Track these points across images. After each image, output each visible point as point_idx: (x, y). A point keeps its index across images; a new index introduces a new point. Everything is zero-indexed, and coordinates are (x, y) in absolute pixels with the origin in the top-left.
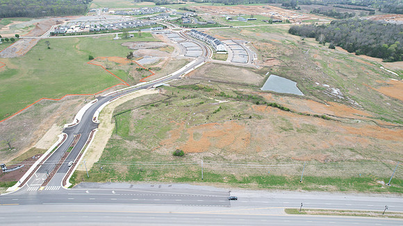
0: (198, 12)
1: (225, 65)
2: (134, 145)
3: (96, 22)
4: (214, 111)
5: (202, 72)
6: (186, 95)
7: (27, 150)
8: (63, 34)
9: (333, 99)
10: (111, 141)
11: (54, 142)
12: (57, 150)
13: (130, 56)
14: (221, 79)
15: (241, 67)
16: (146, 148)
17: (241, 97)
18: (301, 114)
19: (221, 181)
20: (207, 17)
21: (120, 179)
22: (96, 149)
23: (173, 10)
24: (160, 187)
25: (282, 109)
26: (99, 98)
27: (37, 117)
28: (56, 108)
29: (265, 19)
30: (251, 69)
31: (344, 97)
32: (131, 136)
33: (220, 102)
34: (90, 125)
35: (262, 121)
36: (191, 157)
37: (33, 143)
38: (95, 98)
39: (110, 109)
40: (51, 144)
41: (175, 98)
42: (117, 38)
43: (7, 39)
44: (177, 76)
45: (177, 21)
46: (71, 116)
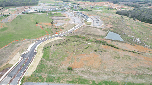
0: (80, 5)
1: (90, 27)
2: (50, 64)
3: (40, 8)
4: (86, 48)
5: (81, 30)
6: (74, 40)
7: (5, 65)
8: (27, 13)
9: (137, 43)
10: (41, 61)
11: (17, 61)
12: (18, 65)
13: (52, 23)
14: (89, 33)
15: (97, 28)
16: (56, 65)
17: (97, 42)
18: (123, 50)
19: (89, 84)
20: (83, 6)
22: (34, 65)
23: (70, 4)
25: (115, 47)
26: (38, 41)
27: (12, 49)
28: (20, 45)
29: (106, 8)
30: (101, 29)
31: (142, 42)
32: (50, 59)
33: (88, 43)
34: (33, 53)
35: (106, 53)
36: (75, 70)
37: (8, 62)
38: (36, 41)
39: (42, 46)
40: (15, 62)
41: (69, 42)
42: (48, 15)
43: (6, 15)
44: (70, 32)
45: (71, 8)
46: (26, 48)
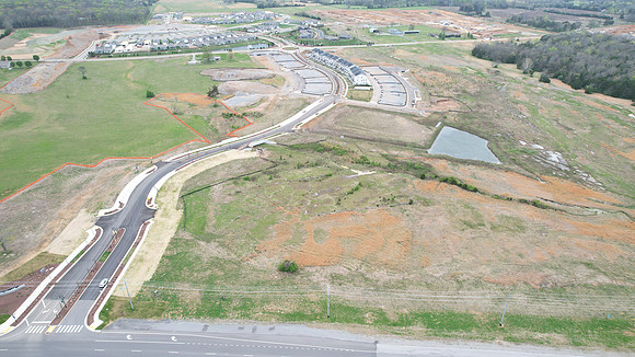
0: (324, 20)
1: (368, 109)
2: (211, 250)
3: (161, 35)
4: (349, 190)
5: (330, 121)
6: (302, 162)
7: (32, 256)
8: (109, 55)
9: (550, 170)
10: (174, 242)
11: (80, 243)
12: (83, 257)
13: (213, 93)
14: (361, 133)
15: (395, 113)
16: (233, 256)
17: (396, 166)
18: (498, 197)
19: (361, 321)
20: (338, 27)
21: (186, 314)
22: (148, 257)
23: (285, 17)
24: (254, 330)
25: (465, 187)
26: (159, 164)
27: (56, 196)
28: (87, 181)
29: (433, 32)
30: (410, 116)
31: (570, 167)
32: (208, 234)
33: (360, 173)
34: (141, 212)
35: (430, 208)
36: (309, 274)
37: (45, 244)
38: (152, 164)
39: (176, 185)
40: (73, 245)
41: (285, 167)
42: (194, 62)
43: (20, 64)
44: (288, 129)
45: (291, 35)
46: (111, 195)
